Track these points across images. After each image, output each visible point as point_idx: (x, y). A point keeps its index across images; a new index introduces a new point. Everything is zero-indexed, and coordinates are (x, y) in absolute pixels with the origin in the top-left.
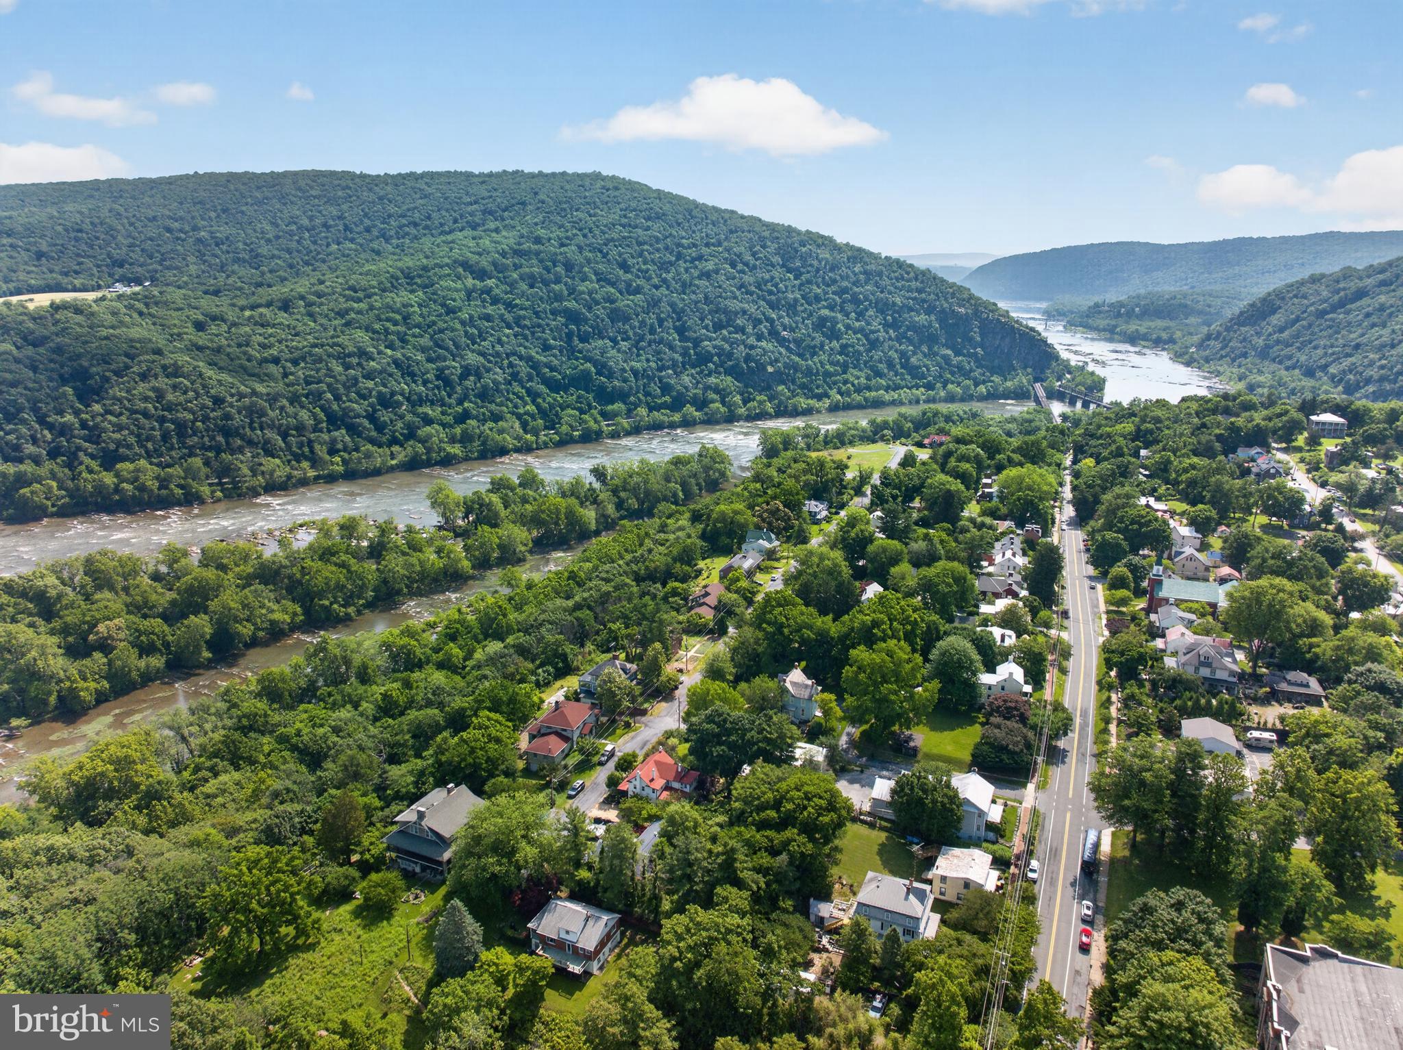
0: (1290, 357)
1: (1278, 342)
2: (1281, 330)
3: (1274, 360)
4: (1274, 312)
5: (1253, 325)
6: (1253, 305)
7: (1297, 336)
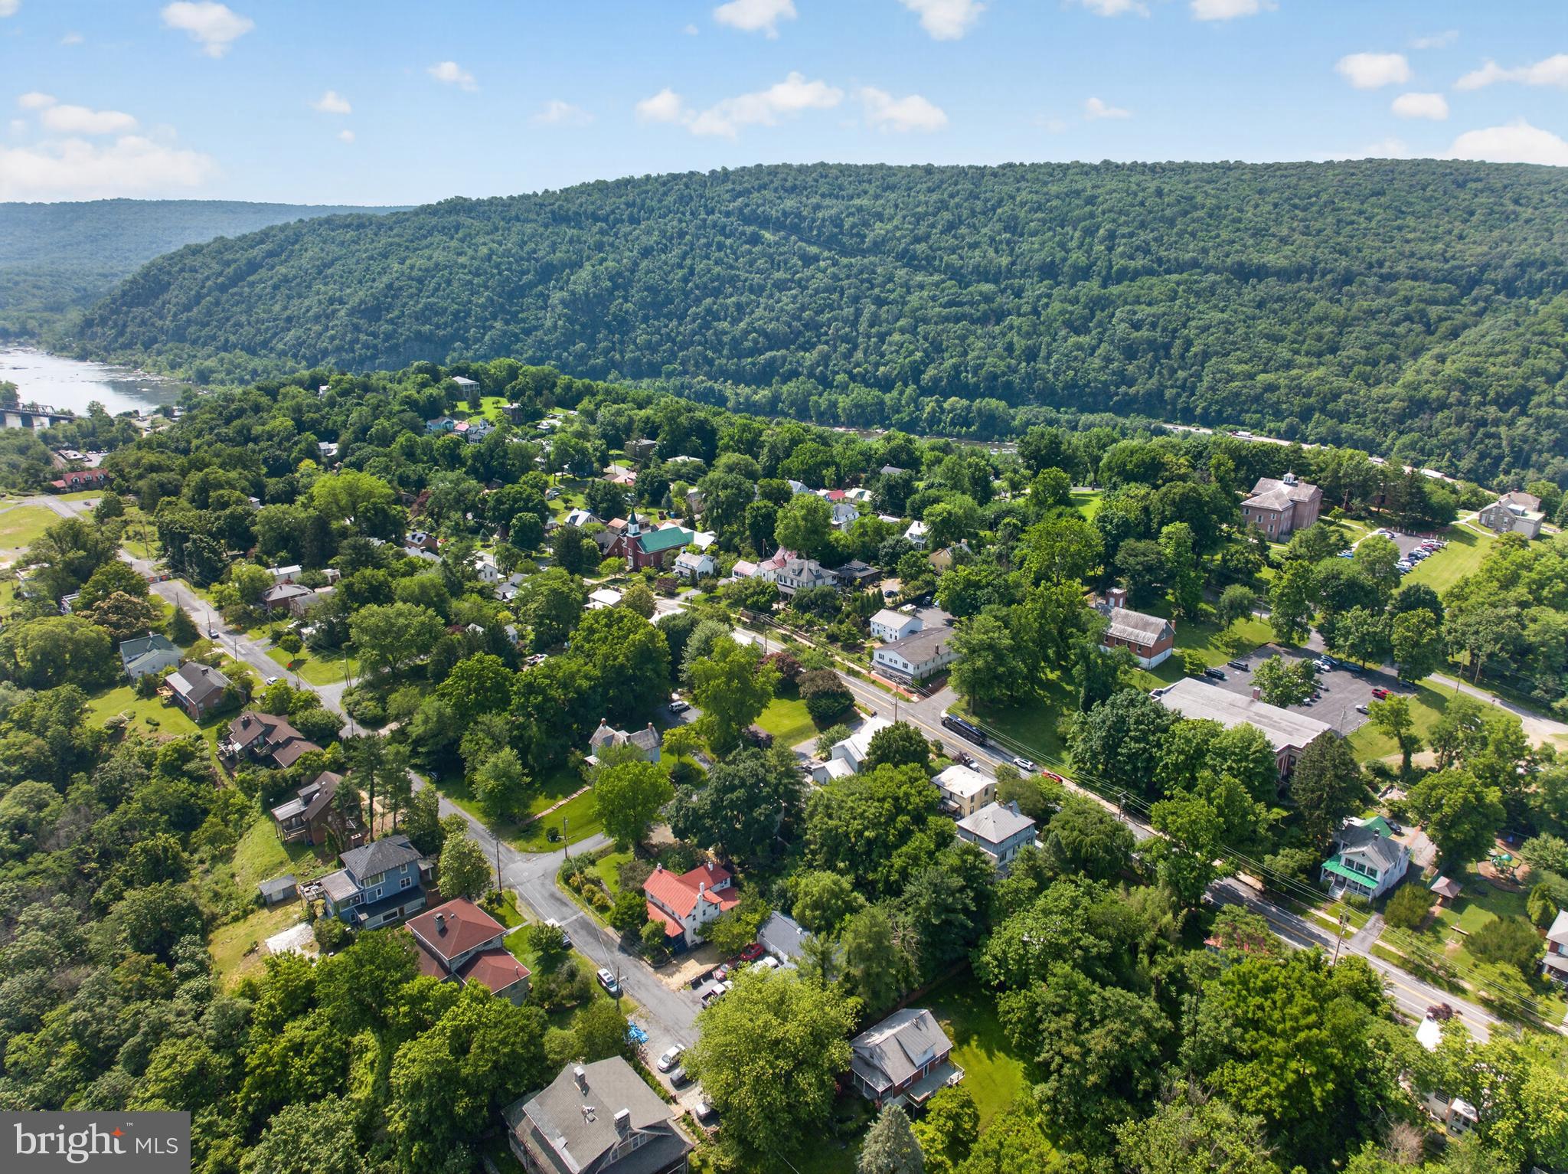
0: (214, 338)
1: (189, 321)
2: (188, 308)
3: (194, 343)
4: (165, 287)
5: (145, 304)
6: (134, 281)
7: (209, 313)
